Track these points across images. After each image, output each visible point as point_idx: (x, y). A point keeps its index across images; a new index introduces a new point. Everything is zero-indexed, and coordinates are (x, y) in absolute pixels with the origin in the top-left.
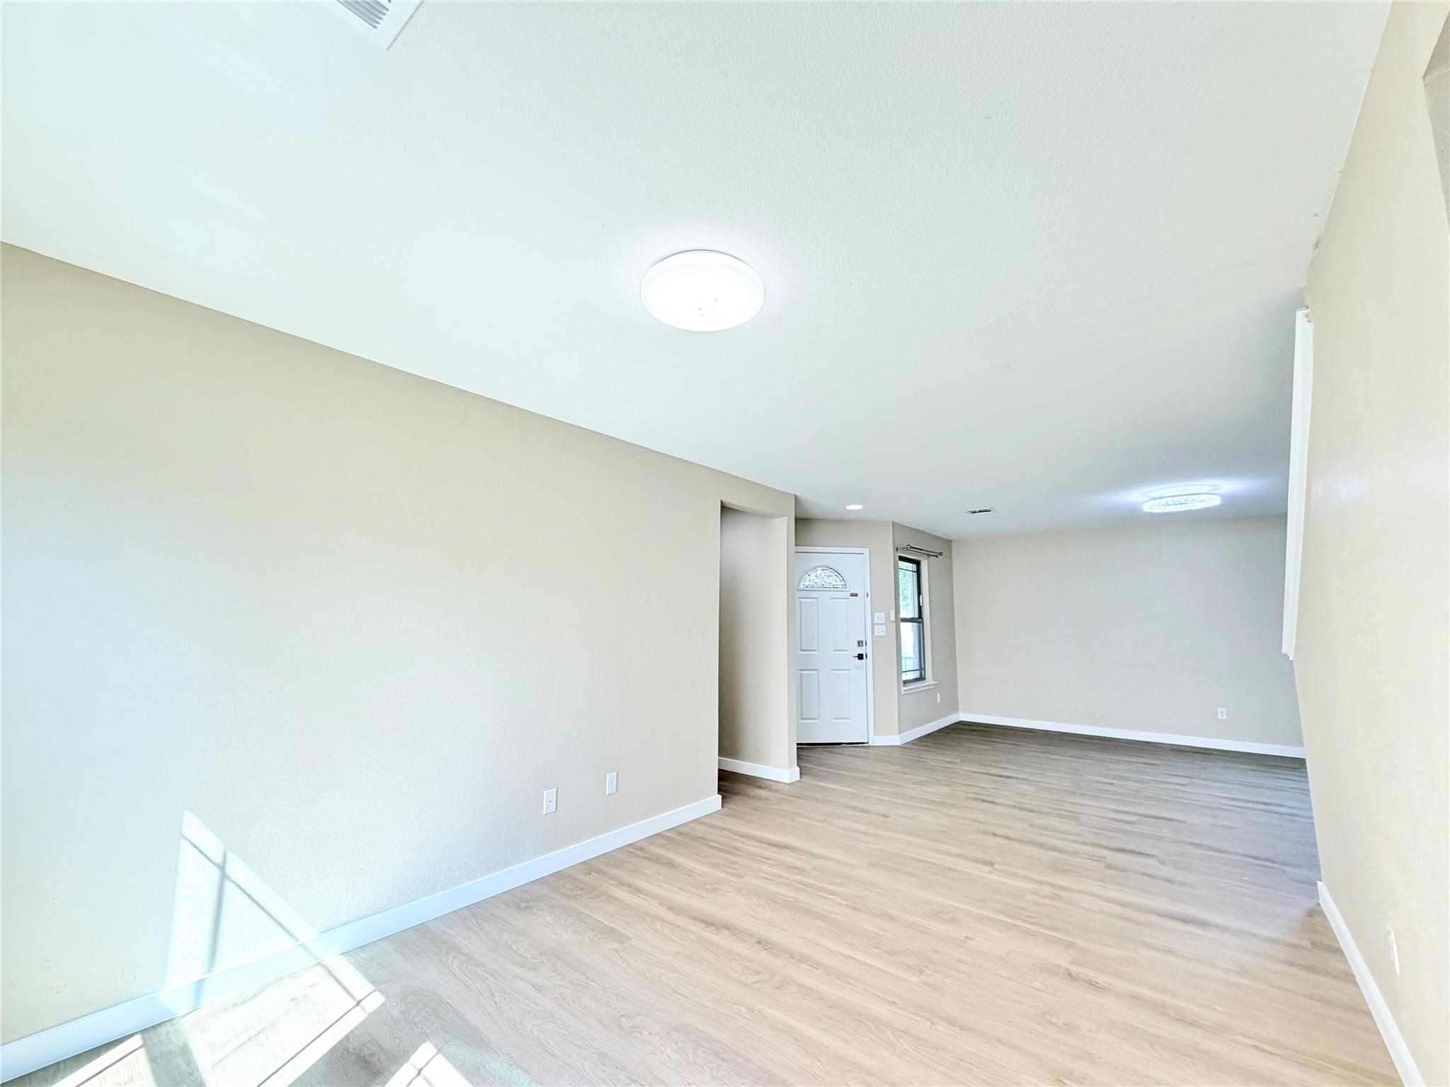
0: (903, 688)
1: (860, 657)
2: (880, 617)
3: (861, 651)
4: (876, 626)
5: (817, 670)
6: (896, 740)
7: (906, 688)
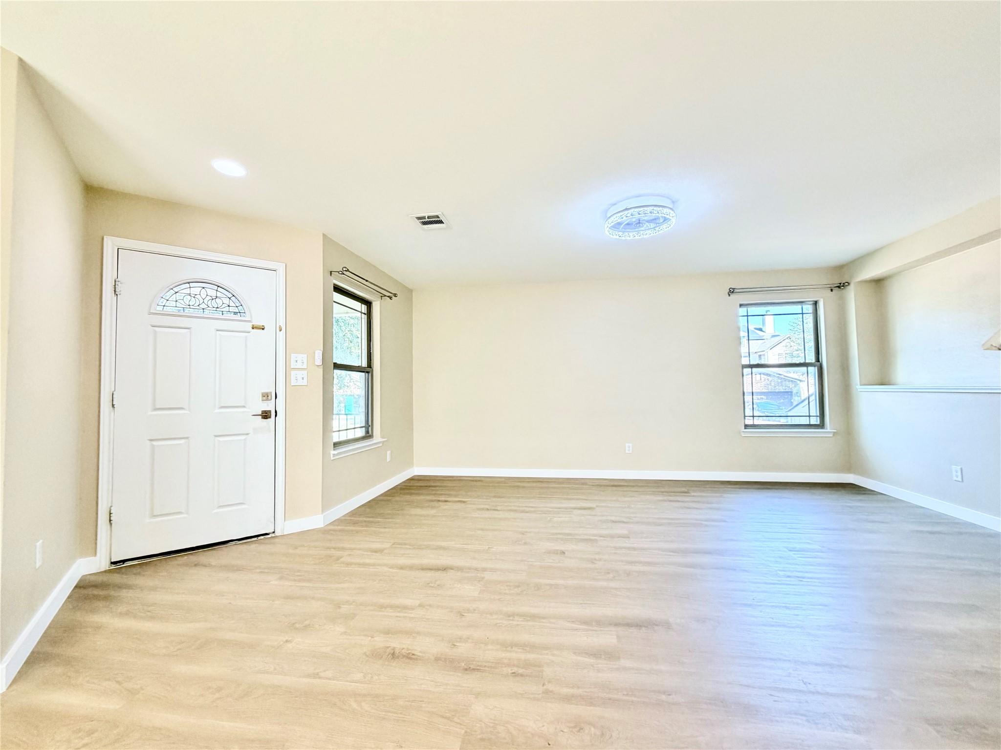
0: (333, 452)
1: (266, 415)
2: (299, 360)
3: (269, 406)
4: (293, 373)
5: (187, 438)
6: (317, 521)
7: (335, 452)
